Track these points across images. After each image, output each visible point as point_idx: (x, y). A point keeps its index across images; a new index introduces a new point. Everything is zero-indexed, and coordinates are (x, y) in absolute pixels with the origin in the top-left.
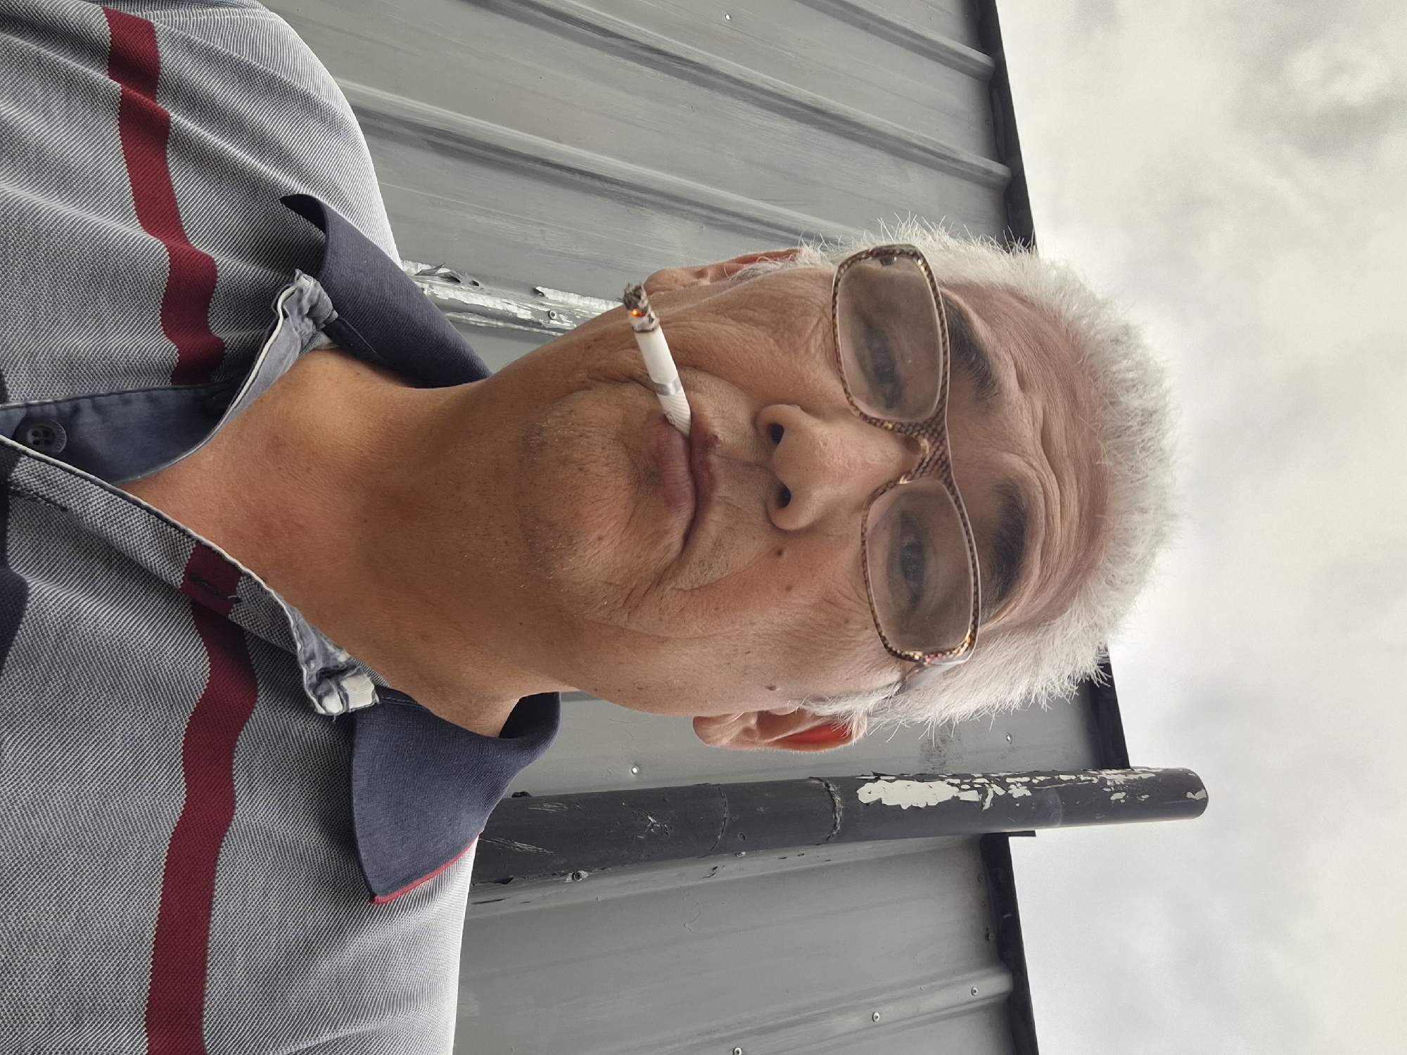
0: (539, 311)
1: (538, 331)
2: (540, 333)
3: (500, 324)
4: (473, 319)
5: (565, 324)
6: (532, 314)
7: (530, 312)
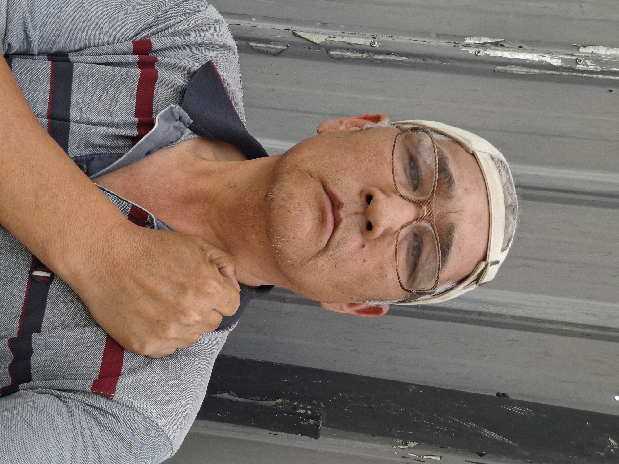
0: (566, 59)
1: (567, 74)
2: (568, 75)
3: (536, 71)
4: (515, 69)
5: (590, 67)
6: (562, 62)
7: (561, 60)
